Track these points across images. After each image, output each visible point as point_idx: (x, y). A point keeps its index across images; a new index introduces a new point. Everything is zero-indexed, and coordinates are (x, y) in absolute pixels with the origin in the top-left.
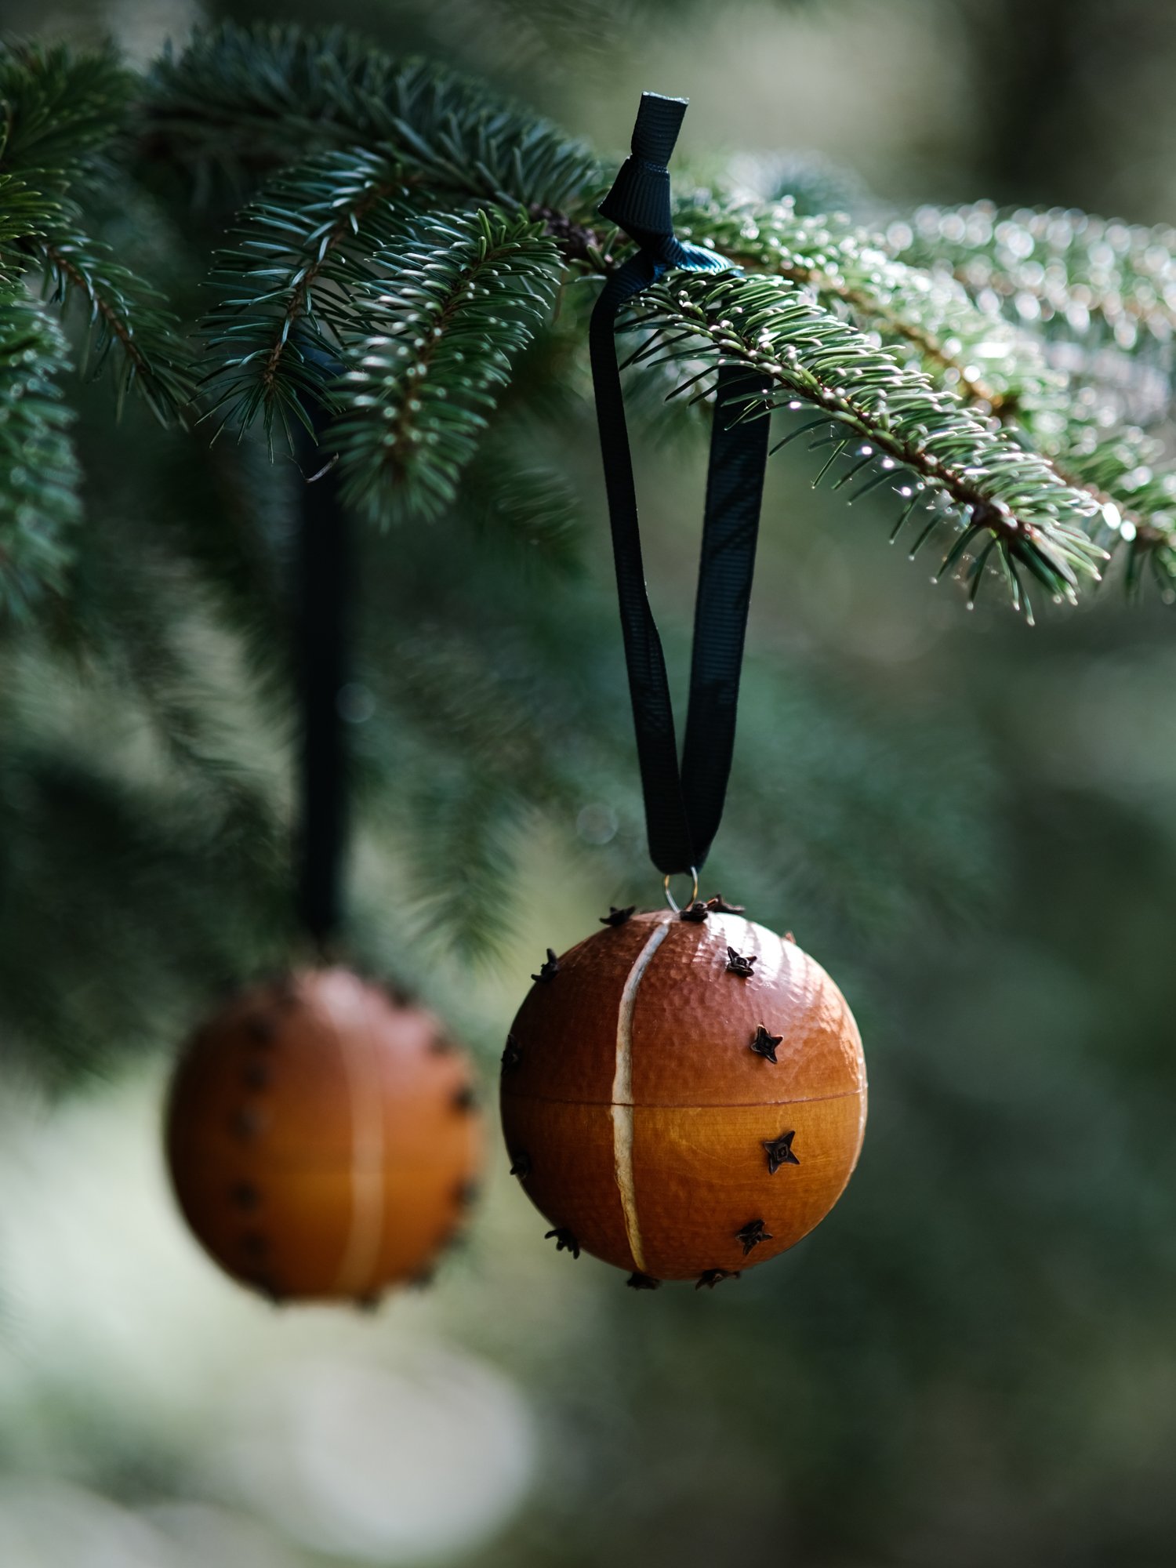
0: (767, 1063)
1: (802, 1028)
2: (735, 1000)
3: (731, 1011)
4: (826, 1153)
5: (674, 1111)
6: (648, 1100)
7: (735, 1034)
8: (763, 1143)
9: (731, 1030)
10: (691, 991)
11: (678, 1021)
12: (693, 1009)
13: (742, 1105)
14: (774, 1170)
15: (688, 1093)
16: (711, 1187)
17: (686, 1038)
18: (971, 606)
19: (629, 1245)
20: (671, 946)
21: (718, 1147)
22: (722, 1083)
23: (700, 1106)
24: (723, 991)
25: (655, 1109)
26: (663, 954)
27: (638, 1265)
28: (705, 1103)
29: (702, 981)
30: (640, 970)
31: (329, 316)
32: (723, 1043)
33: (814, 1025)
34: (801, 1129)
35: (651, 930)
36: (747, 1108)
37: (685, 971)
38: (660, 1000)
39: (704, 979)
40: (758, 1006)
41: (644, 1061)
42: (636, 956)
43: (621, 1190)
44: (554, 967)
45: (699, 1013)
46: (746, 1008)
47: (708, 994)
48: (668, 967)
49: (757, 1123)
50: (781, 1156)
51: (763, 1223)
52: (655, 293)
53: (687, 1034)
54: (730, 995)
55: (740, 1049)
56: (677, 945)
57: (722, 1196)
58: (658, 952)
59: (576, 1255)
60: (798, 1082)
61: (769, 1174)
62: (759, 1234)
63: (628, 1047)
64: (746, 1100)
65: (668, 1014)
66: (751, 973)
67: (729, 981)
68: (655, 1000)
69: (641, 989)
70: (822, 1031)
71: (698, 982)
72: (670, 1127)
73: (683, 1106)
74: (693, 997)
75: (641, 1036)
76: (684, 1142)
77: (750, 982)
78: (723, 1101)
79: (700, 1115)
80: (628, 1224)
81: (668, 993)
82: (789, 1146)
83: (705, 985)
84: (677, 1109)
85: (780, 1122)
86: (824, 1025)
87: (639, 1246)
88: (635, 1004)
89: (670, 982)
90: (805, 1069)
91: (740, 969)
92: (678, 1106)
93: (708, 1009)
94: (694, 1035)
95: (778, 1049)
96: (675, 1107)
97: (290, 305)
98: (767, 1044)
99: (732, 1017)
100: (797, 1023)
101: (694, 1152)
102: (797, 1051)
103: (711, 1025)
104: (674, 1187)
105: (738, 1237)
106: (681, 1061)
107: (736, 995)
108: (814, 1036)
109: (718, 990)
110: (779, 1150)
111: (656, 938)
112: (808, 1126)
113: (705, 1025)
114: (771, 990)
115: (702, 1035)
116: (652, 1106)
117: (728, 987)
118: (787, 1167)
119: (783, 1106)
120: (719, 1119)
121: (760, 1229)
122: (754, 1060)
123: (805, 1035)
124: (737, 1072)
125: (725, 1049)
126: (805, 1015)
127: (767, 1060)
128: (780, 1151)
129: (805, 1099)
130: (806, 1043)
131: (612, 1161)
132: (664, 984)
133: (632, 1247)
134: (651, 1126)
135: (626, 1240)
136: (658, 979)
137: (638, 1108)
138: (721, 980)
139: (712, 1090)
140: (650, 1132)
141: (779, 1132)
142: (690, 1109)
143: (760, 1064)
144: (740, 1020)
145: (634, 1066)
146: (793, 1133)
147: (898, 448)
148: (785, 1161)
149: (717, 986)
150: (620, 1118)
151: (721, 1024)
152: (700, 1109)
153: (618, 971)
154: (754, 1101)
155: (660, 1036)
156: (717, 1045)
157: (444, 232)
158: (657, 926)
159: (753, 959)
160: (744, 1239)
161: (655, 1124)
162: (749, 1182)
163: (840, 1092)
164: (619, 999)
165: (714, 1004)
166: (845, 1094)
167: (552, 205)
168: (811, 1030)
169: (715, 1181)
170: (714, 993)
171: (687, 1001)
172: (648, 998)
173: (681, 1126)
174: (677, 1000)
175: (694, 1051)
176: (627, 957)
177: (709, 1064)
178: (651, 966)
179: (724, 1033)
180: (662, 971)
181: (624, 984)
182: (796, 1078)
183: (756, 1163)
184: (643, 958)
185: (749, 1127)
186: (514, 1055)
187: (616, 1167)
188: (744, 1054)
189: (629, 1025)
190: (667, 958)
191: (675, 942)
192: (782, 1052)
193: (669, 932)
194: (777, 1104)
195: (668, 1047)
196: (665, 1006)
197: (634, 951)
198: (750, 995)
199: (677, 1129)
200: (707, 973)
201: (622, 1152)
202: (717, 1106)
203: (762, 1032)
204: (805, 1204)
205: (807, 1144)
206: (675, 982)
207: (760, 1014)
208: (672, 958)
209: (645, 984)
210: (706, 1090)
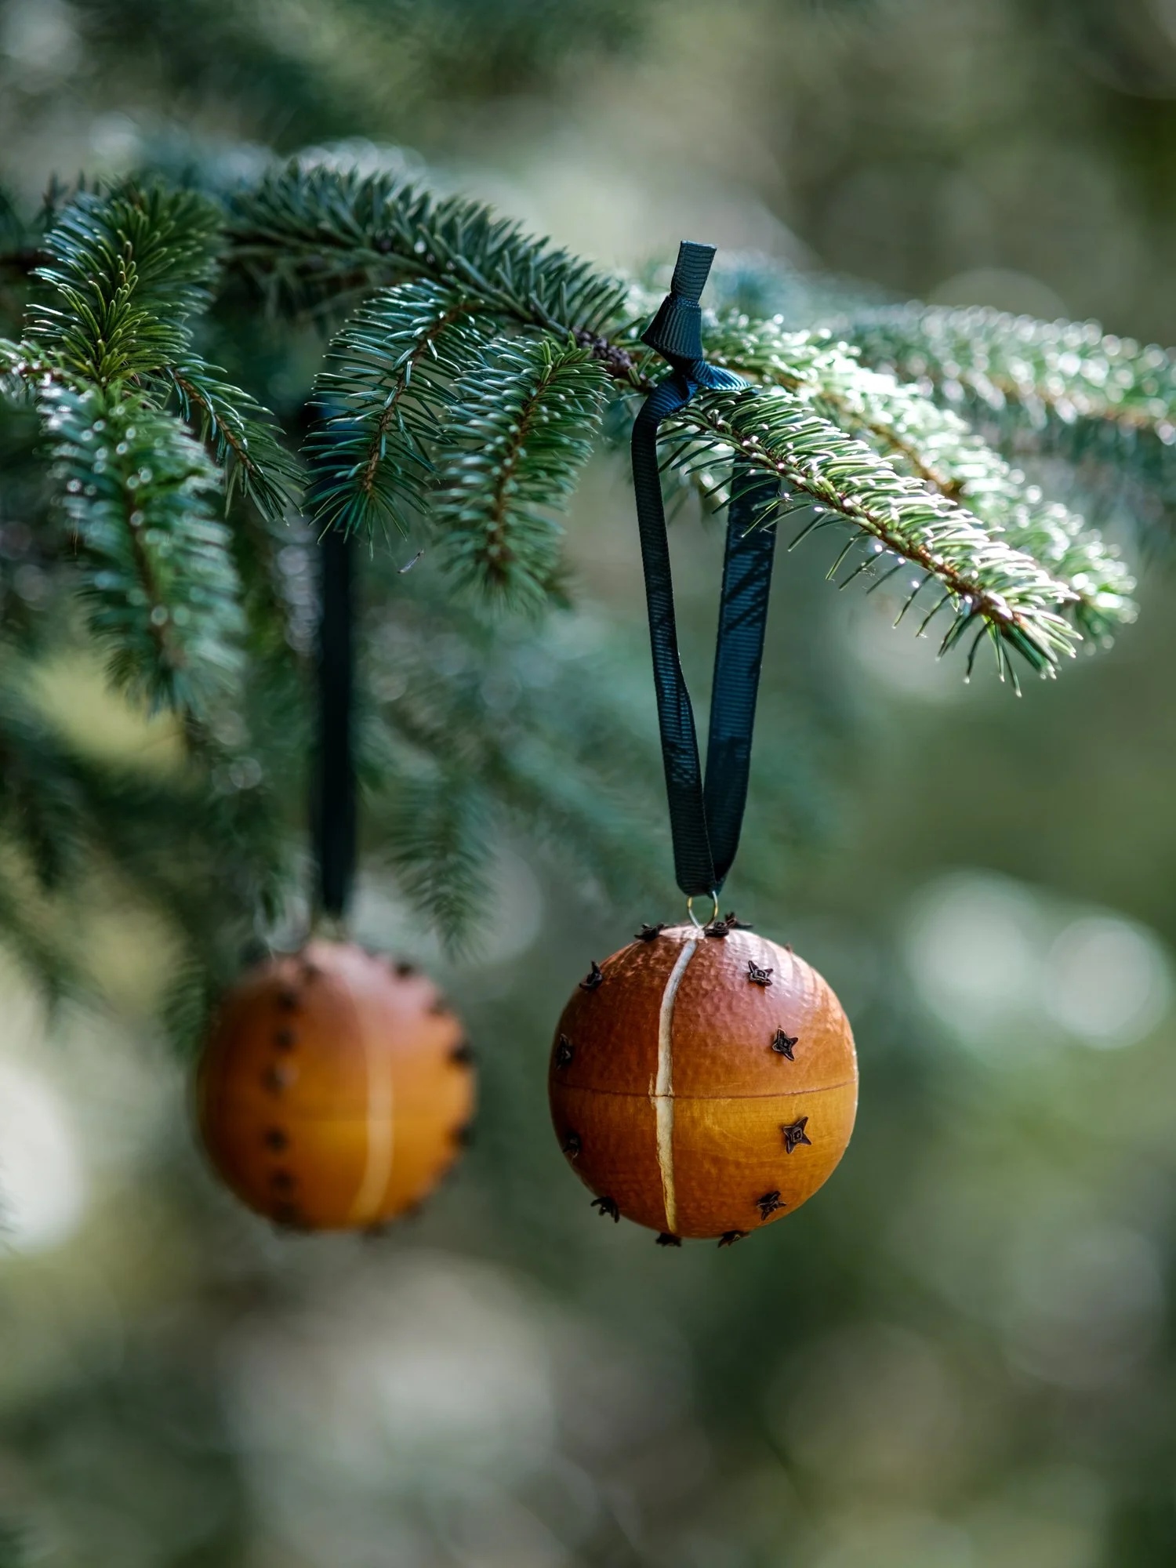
0: (785, 1060)
1: (811, 1029)
2: (758, 1007)
3: (755, 1017)
4: (830, 1134)
5: (708, 1102)
6: (687, 1093)
7: (758, 1035)
8: (782, 1127)
9: (755, 1032)
10: (720, 1000)
11: (710, 1025)
12: (722, 1015)
13: (765, 1096)
14: (791, 1151)
15: (720, 1087)
16: (738, 1165)
17: (718, 1040)
18: (967, 681)
19: (665, 1213)
20: (700, 960)
21: (745, 1132)
22: (748, 1078)
23: (731, 1097)
24: (747, 999)
25: (692, 1100)
26: (694, 968)
27: (670, 1228)
28: (735, 1095)
29: (729, 991)
30: (675, 981)
31: (414, 430)
32: (749, 1044)
33: (821, 1026)
34: (812, 1115)
35: (682, 945)
36: (769, 1098)
37: (714, 982)
38: (694, 1007)
39: (731, 989)
40: (776, 1012)
41: (683, 1060)
42: (671, 969)
43: (662, 1167)
44: (598, 977)
45: (728, 1018)
46: (766, 1013)
47: (734, 1003)
48: (700, 978)
49: (777, 1110)
50: (796, 1138)
51: (780, 1194)
52: (691, 411)
53: (718, 1036)
54: (752, 1003)
55: (763, 1048)
56: (706, 959)
57: (747, 1172)
58: (689, 965)
59: (617, 1220)
60: (809, 1076)
61: (786, 1152)
62: (776, 1202)
63: (668, 1047)
64: (768, 1092)
65: (702, 1020)
66: (769, 984)
67: (751, 990)
68: (690, 1007)
69: (678, 998)
70: (827, 1031)
71: (726, 991)
72: (705, 1115)
73: (716, 1097)
74: (723, 1005)
75: (679, 1038)
76: (716, 1128)
77: (768, 990)
78: (749, 1093)
79: (730, 1105)
80: (666, 1195)
81: (701, 1002)
82: (803, 1130)
83: (732, 994)
84: (711, 1100)
85: (795, 1109)
86: (829, 1026)
87: (673, 1213)
88: (673, 1011)
89: (702, 992)
90: (815, 1064)
91: (759, 979)
92: (712, 1097)
93: (734, 1014)
94: (725, 1038)
95: (794, 1049)
96: (709, 1098)
97: (381, 420)
98: (786, 1044)
99: (755, 1021)
100: (808, 1025)
101: (725, 1136)
102: (808, 1049)
103: (739, 1028)
104: (707, 1165)
105: (759, 1205)
106: (714, 1059)
107: (758, 1003)
108: (821, 1035)
109: (743, 998)
110: (793, 1134)
111: (686, 953)
112: (818, 1112)
113: (734, 1030)
114: (785, 997)
115: (731, 1037)
116: (690, 1097)
117: (750, 995)
118: (801, 1147)
119: (798, 1096)
120: (746, 1108)
121: (776, 1199)
122: (774, 1058)
123: (814, 1035)
124: (761, 1069)
125: (751, 1049)
126: (813, 1017)
127: (785, 1057)
128: (796, 1134)
129: (815, 1089)
130: (815, 1042)
131: (654, 1143)
132: (697, 993)
133: (667, 1214)
134: (689, 1114)
135: (663, 1208)
136: (691, 989)
137: (678, 1099)
138: (745, 989)
139: (740, 1083)
140: (687, 1120)
141: (794, 1118)
142: (722, 1100)
143: (779, 1060)
144: (762, 1024)
145: (675, 1063)
146: (806, 1119)
147: (904, 546)
148: (800, 1142)
149: (741, 995)
150: (662, 1109)
151: (746, 1027)
152: (730, 1100)
153: (657, 982)
154: (775, 1092)
155: (696, 1038)
156: (743, 1046)
157: (511, 359)
158: (685, 942)
159: (770, 971)
160: (764, 1207)
161: (692, 1113)
162: (770, 1160)
163: (841, 1082)
164: (659, 1006)
165: (740, 1011)
166: (845, 1084)
167: (591, 329)
168: (818, 1030)
169: (743, 1160)
170: (740, 1001)
171: (717, 1008)
172: (684, 1006)
173: (714, 1114)
174: (709, 1008)
175: (724, 1051)
176: (663, 970)
177: (737, 1062)
178: (685, 978)
179: (749, 1036)
180: (694, 982)
181: (663, 993)
182: (808, 1071)
183: (777, 1144)
184: (677, 971)
185: (770, 1114)
186: (567, 1052)
187: (658, 1149)
188: (766, 1052)
189: (668, 1029)
190: (698, 970)
191: (702, 956)
192: (796, 1050)
193: (697, 948)
194: (793, 1094)
195: (703, 1048)
196: (700, 1012)
197: (669, 964)
198: (770, 1002)
199: (711, 1116)
200: (733, 984)
201: (663, 1136)
202: (744, 1097)
203: (782, 1034)
204: (812, 1177)
205: (817, 1128)
206: (707, 992)
207: (778, 1018)
208: (702, 971)
209: (681, 993)
210: (735, 1084)
